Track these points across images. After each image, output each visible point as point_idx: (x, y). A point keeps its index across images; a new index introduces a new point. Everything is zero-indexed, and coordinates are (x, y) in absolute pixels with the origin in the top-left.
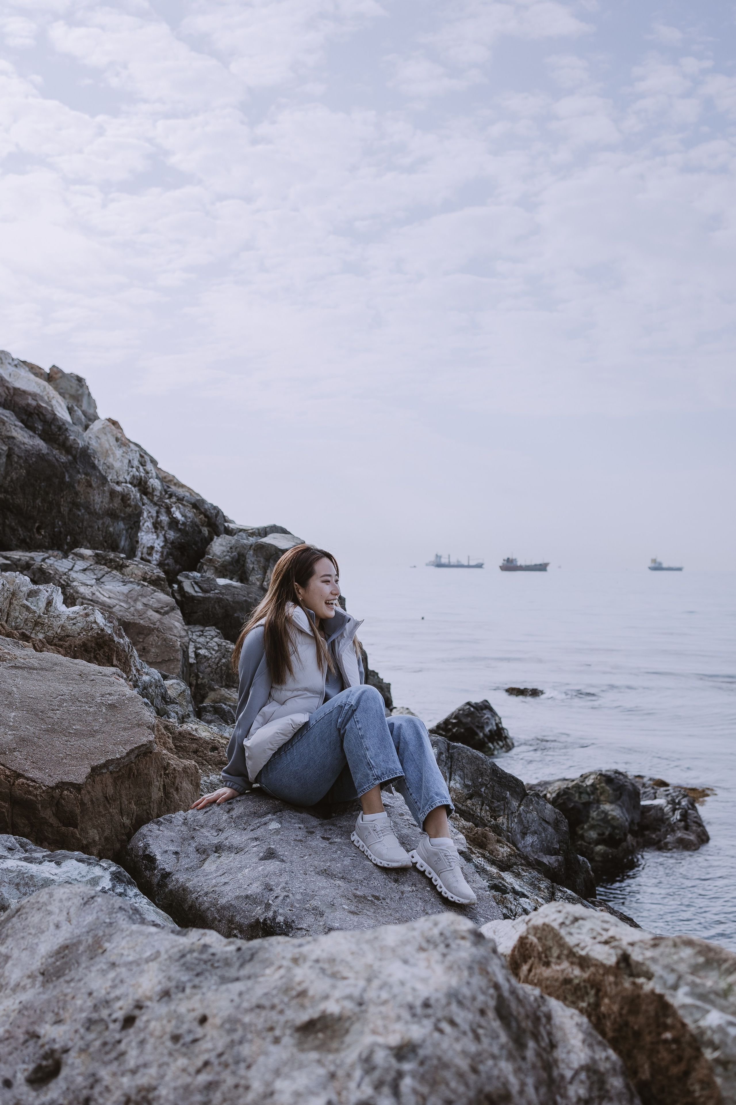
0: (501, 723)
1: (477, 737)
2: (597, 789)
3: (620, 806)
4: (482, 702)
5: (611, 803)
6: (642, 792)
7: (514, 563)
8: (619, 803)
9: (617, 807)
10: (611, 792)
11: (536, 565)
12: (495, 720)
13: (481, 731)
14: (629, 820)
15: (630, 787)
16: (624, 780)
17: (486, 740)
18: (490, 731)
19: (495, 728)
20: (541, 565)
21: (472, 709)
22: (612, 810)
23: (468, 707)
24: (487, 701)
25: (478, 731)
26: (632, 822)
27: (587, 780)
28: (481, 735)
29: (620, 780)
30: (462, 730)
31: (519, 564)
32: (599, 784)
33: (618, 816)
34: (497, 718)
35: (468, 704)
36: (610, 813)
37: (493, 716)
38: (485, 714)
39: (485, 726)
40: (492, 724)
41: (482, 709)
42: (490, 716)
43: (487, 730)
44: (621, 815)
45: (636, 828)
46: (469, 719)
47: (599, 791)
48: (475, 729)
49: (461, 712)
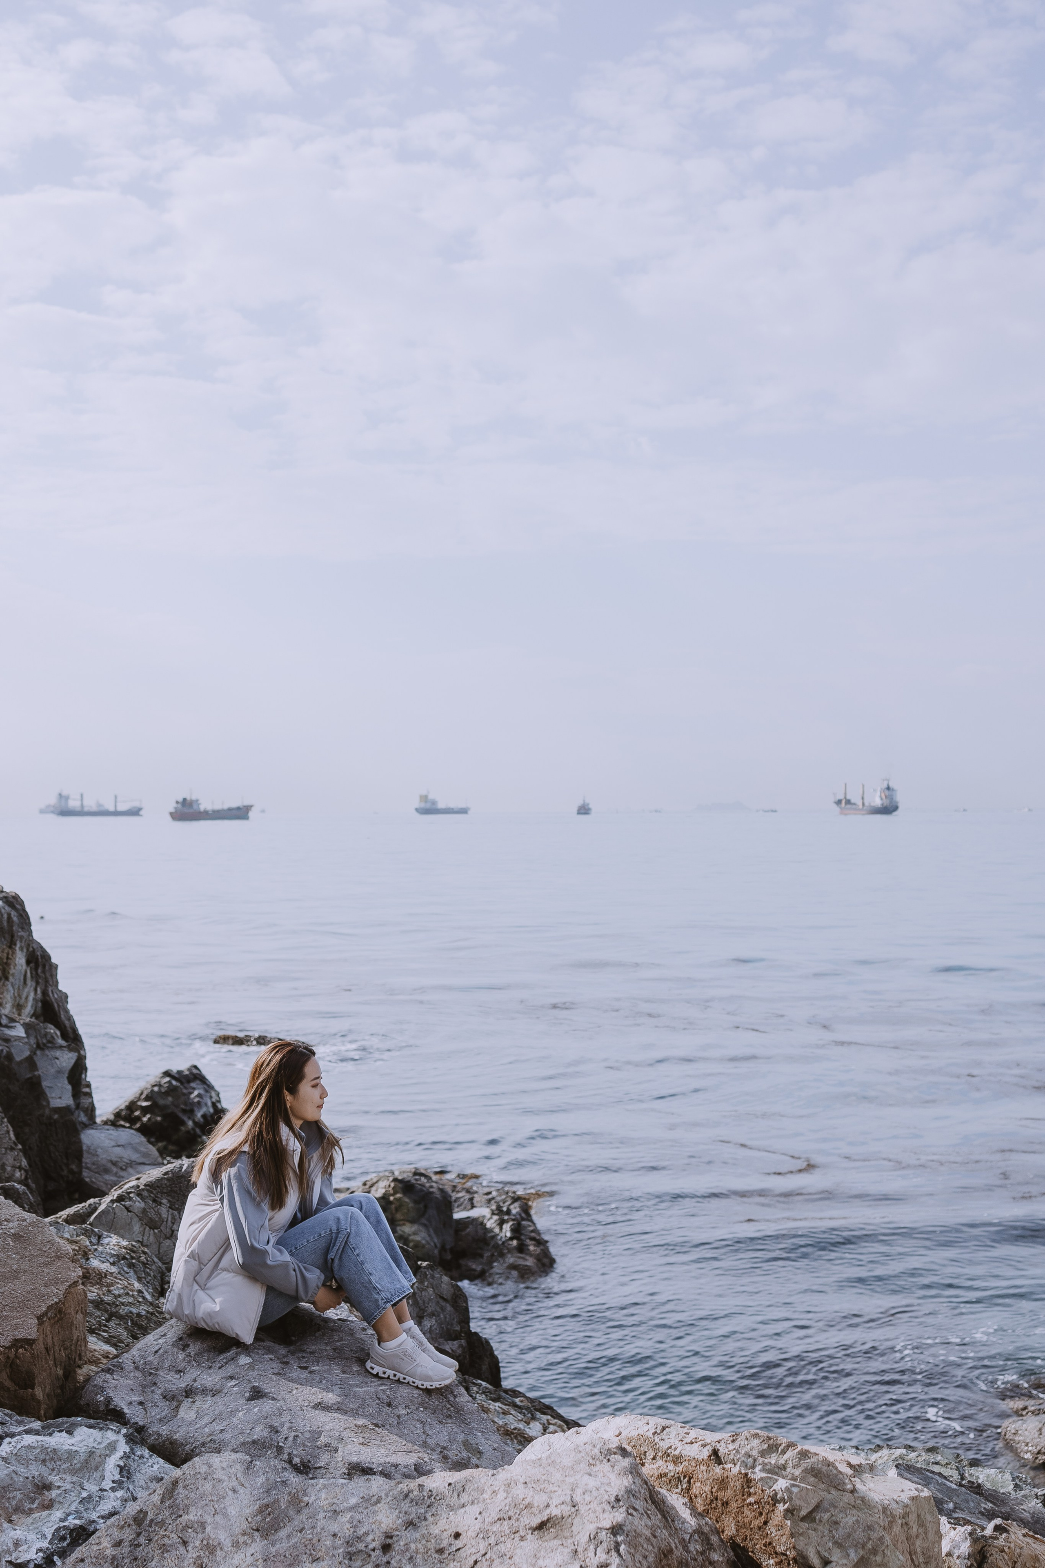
0: (219, 1101)
1: (183, 1128)
2: (391, 1203)
3: (425, 1225)
4: (188, 1069)
5: (412, 1222)
6: (452, 1199)
7: (195, 807)
8: (423, 1221)
9: (421, 1228)
10: (411, 1205)
11: (230, 809)
12: (211, 1097)
13: (189, 1118)
14: (438, 1245)
15: (438, 1195)
16: (427, 1185)
17: (198, 1131)
18: (204, 1116)
19: (211, 1110)
20: (238, 808)
21: (174, 1083)
22: (415, 1234)
23: (167, 1079)
24: (195, 1067)
25: (185, 1118)
26: (443, 1248)
28: (190, 1123)
29: (421, 1184)
30: (159, 1119)
31: (202, 808)
32: (393, 1195)
33: (424, 1242)
34: (213, 1094)
35: (167, 1074)
36: (411, 1238)
37: (207, 1091)
38: (194, 1089)
39: (196, 1109)
40: (206, 1104)
41: (189, 1082)
42: (201, 1091)
43: (199, 1115)
44: (428, 1239)
45: (449, 1257)
46: (170, 1099)
47: (393, 1206)
48: (180, 1115)
49: (156, 1089)
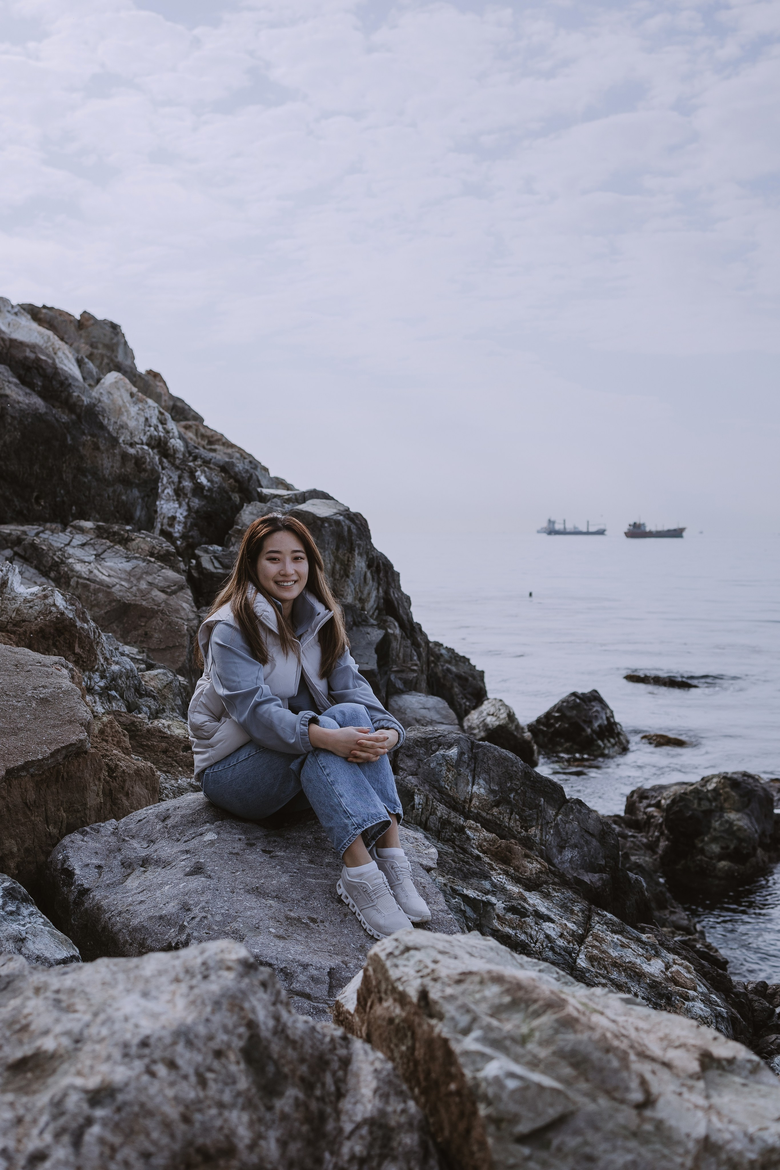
0: (613, 717)
1: (584, 734)
2: (720, 795)
3: (748, 815)
4: (590, 692)
5: (738, 811)
6: (776, 798)
7: (643, 528)
8: (747, 811)
9: (744, 816)
10: (737, 798)
11: (668, 531)
12: (606, 713)
13: (589, 727)
14: (759, 831)
15: (761, 793)
16: (753, 784)
17: (594, 736)
18: (599, 726)
19: (606, 722)
20: (675, 531)
21: (578, 701)
22: (738, 820)
23: (573, 698)
24: (596, 691)
25: (585, 727)
26: (763, 834)
27: (708, 784)
28: (589, 731)
29: (749, 784)
30: (567, 725)
31: (648, 529)
32: (723, 789)
33: (746, 827)
34: (608, 711)
35: (574, 694)
36: (735, 823)
37: (603, 709)
38: (594, 706)
39: (594, 721)
40: (602, 718)
41: (590, 701)
42: (599, 709)
43: (596, 725)
44: (750, 825)
45: (768, 841)
46: (575, 712)
47: (722, 798)
48: (582, 724)
49: (565, 704)
